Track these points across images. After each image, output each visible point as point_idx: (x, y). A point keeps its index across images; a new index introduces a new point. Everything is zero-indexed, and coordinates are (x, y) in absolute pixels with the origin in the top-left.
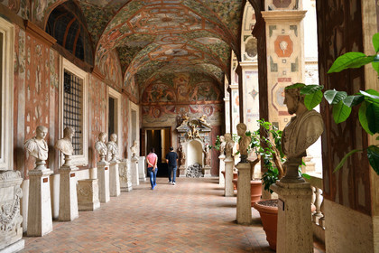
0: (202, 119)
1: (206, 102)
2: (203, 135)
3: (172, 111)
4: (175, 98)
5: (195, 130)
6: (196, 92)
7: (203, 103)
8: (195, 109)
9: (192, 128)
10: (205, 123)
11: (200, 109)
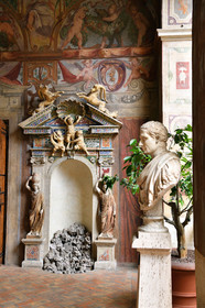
0: (94, 98)
1: (107, 52)
2: (95, 145)
3: (12, 76)
4: (20, 41)
5: (72, 129)
6: (78, 24)
7: (97, 54)
8: (75, 72)
9: (64, 125)
10: (102, 108)
11: (89, 70)
